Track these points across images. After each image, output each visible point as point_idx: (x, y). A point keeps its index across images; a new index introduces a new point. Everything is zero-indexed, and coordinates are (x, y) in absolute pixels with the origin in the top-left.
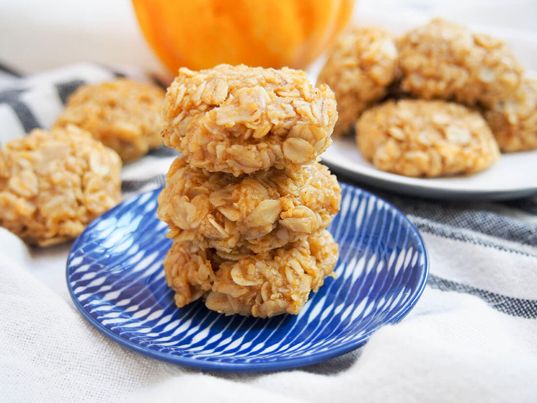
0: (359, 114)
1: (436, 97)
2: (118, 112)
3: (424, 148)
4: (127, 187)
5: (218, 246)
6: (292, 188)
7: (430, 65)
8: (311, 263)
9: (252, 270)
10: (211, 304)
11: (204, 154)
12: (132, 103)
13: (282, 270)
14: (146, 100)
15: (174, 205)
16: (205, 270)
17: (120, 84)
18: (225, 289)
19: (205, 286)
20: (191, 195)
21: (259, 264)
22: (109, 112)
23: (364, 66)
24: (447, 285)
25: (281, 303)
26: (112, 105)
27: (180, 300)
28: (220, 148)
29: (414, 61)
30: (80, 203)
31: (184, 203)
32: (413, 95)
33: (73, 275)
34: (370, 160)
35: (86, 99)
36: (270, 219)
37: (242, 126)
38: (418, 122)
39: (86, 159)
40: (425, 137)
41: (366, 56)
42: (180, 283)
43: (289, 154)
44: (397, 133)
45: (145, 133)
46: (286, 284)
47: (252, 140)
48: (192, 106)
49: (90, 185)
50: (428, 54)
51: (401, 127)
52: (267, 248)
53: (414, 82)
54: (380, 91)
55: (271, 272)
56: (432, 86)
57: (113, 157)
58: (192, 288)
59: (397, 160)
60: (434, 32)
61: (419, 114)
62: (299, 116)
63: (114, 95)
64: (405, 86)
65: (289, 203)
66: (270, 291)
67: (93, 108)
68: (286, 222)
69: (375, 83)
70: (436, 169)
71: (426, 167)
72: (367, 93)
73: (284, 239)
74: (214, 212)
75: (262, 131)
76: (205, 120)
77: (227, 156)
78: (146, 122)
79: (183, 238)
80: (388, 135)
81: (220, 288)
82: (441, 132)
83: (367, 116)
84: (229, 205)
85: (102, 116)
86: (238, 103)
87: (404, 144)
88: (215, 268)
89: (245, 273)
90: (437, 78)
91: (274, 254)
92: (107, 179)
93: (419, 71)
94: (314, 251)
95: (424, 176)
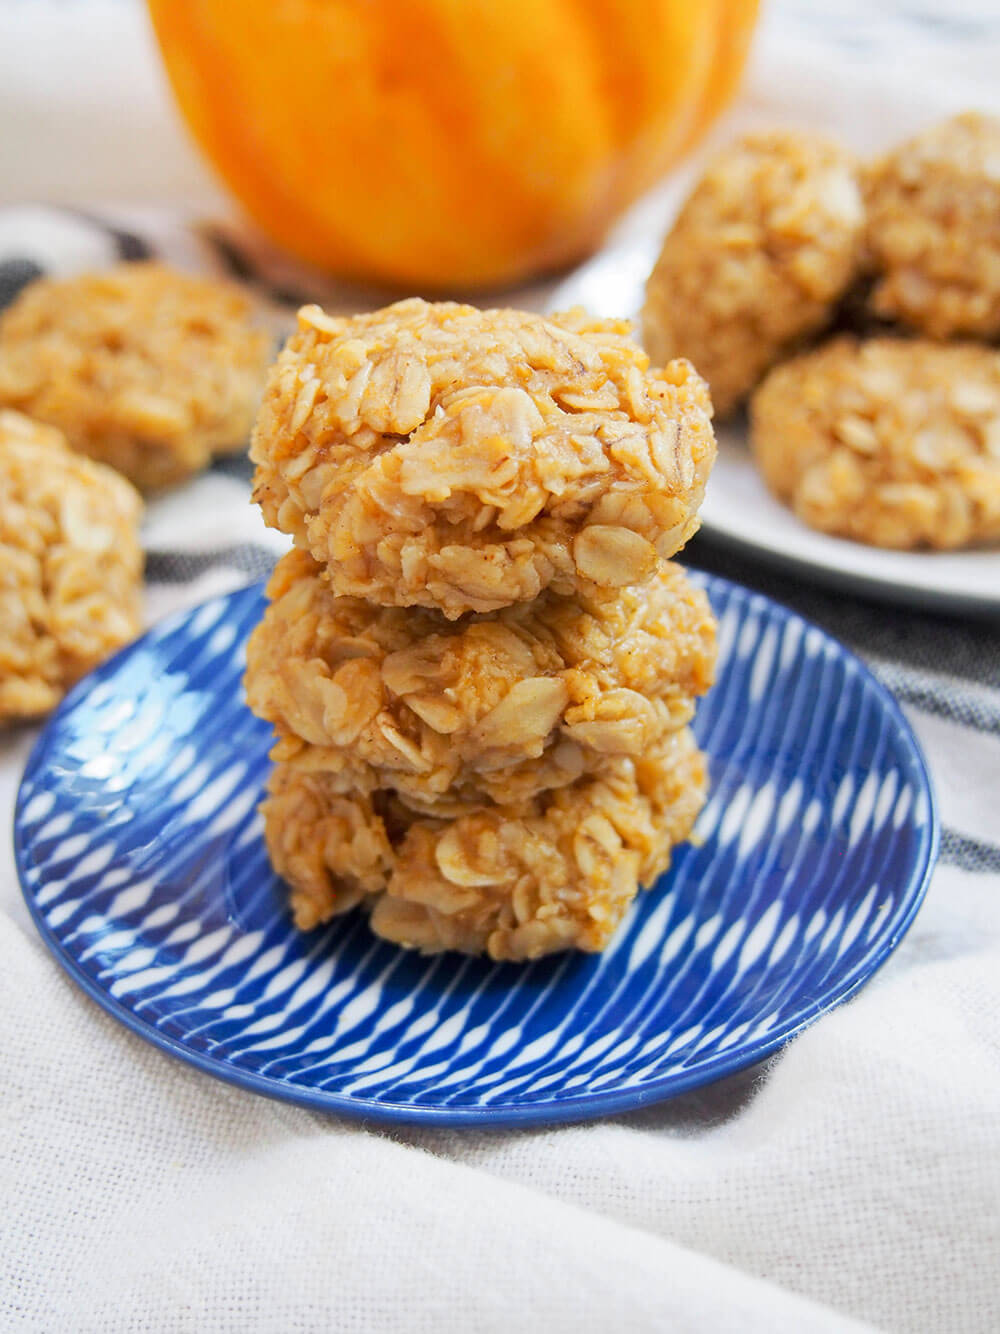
0: (761, 375)
1: (962, 335)
2: (130, 365)
3: (927, 478)
4: (160, 569)
5: (403, 786)
6: (594, 642)
7: (948, 249)
8: (636, 817)
9: (490, 846)
10: (384, 925)
11: (369, 566)
12: (165, 341)
13: (565, 844)
14: (201, 330)
15: (290, 682)
16: (369, 842)
17: (133, 280)
18: (420, 893)
19: (370, 882)
20: (333, 658)
21: (508, 829)
22: (108, 367)
23: (776, 249)
24: (977, 855)
25: (564, 928)
26: (114, 344)
27: (306, 913)
28: (412, 554)
29: (907, 236)
30: (40, 630)
31: (312, 677)
32: (901, 327)
33: (30, 846)
34: (785, 496)
35: (45, 326)
36: (538, 727)
37: (469, 497)
38: (913, 405)
39: (53, 509)
40: (931, 449)
41: (781, 219)
42: (305, 870)
43: (589, 564)
44: (858, 433)
45: (201, 419)
46: (575, 879)
47: (494, 533)
48: (337, 434)
49: (65, 582)
50: (946, 220)
51: (869, 417)
52: (528, 789)
53: (905, 292)
54: (816, 314)
55: (537, 850)
56: (952, 306)
57: (121, 495)
58: (337, 883)
59: (855, 507)
60: (961, 158)
61: (917, 382)
62: (619, 469)
63: (117, 317)
64: (882, 301)
65: (588, 686)
66: (534, 899)
67: (61, 353)
68: (577, 731)
69: (804, 294)
70: (959, 529)
71: (929, 526)
72: (781, 319)
73: (572, 766)
74: (395, 708)
75: (519, 511)
76: (371, 477)
77: (429, 573)
78: (203, 394)
79: (313, 764)
80: (835, 439)
81: (407, 889)
82: (974, 433)
83: (781, 381)
84: (434, 691)
85: (87, 377)
86: (456, 434)
87: (877, 465)
88: (396, 835)
89: (471, 854)
90: (967, 286)
91: (545, 803)
92: (107, 560)
93: (919, 263)
94: (646, 783)
95: (924, 546)
